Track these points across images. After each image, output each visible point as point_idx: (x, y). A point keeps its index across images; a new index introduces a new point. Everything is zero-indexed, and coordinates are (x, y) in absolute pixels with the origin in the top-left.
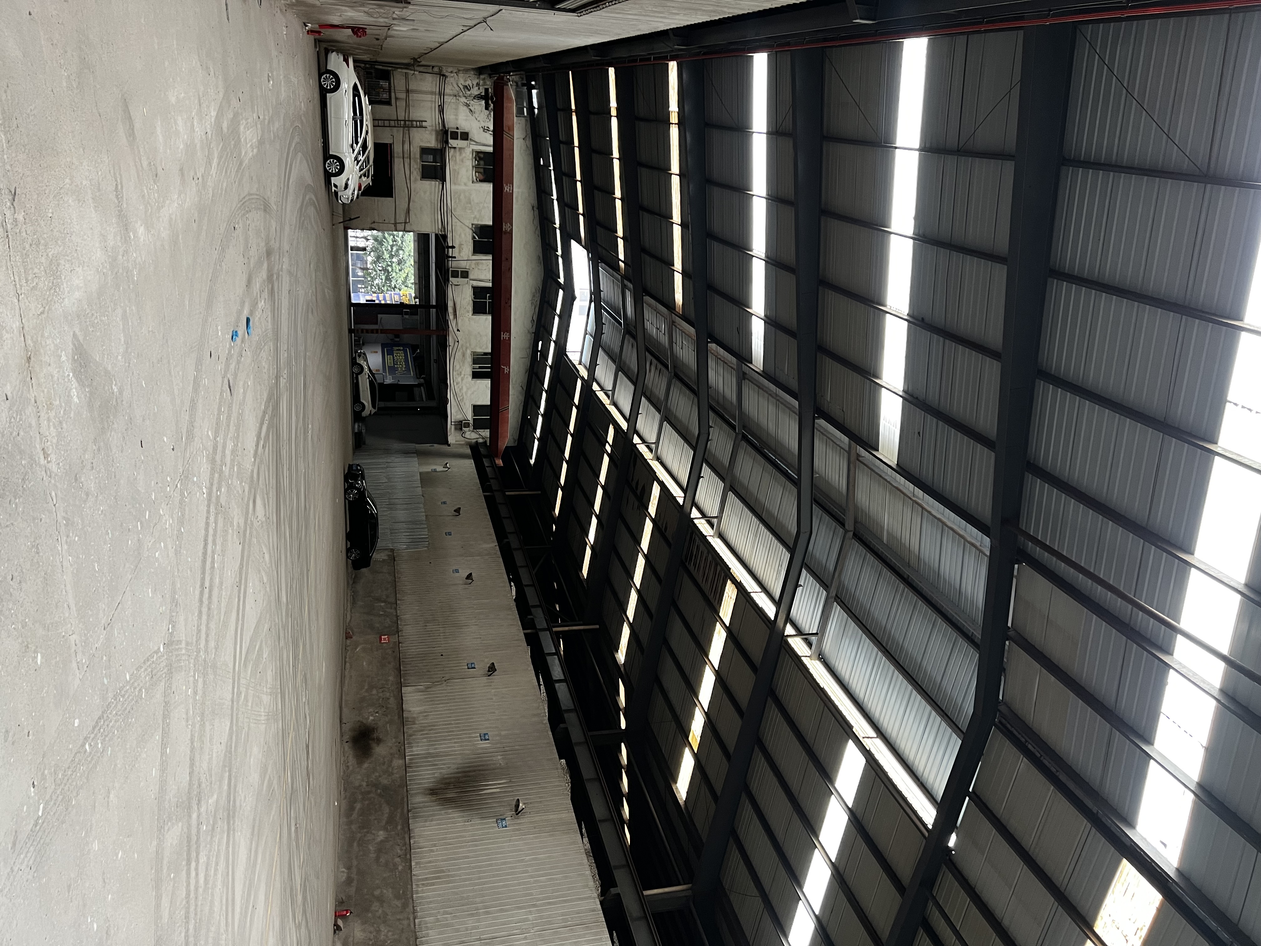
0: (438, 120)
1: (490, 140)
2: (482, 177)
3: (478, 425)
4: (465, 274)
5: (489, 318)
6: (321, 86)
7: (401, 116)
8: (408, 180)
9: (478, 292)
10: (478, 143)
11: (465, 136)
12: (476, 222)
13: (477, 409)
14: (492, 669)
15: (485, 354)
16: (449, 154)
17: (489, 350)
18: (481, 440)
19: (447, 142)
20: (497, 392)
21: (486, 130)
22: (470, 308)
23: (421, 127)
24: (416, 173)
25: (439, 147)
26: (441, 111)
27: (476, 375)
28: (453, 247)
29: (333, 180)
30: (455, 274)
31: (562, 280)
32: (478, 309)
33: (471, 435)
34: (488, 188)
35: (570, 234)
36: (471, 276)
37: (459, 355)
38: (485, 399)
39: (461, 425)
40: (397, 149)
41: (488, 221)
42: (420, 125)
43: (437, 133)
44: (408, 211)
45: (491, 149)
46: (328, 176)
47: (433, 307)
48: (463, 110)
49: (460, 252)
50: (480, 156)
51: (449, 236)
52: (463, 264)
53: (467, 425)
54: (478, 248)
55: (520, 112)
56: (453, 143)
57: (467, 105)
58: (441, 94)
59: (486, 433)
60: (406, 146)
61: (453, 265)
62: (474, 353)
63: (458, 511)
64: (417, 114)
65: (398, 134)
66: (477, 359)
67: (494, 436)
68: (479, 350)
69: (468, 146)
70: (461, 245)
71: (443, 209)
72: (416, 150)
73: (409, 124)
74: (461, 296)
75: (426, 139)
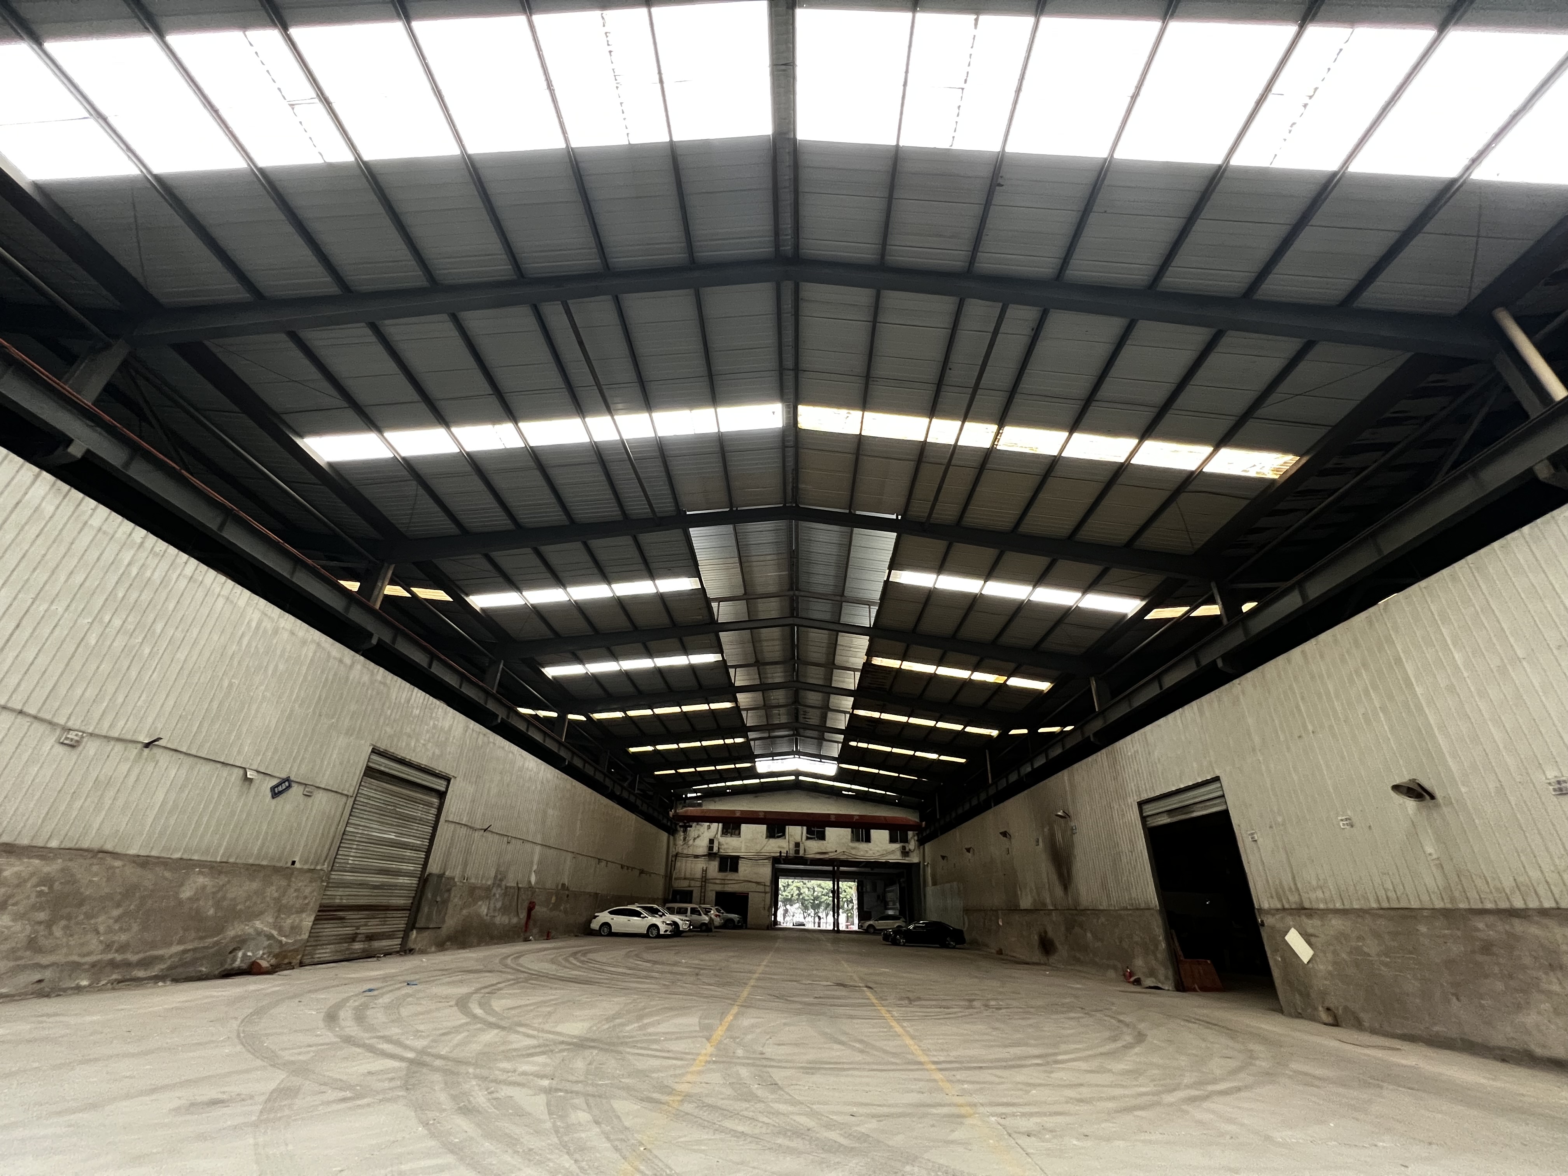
1: (715, 825)
2: (737, 832)
8: (738, 882)
11: (711, 841)
18: (916, 838)
19: (715, 854)
21: (709, 827)
26: (696, 857)
28: (781, 852)
29: (662, 932)
32: (822, 837)
34: (744, 827)
35: (752, 773)
38: (885, 834)
40: (719, 888)
41: (764, 828)
42: (705, 871)
43: (710, 860)
44: (758, 883)
46: (659, 936)
48: (698, 842)
50: (725, 832)
51: (773, 855)
55: (700, 805)
56: (715, 850)
57: (695, 839)
59: (910, 833)
60: (718, 881)
61: (792, 853)
62: (852, 840)
65: (710, 887)
67: (912, 827)
70: (779, 847)
71: (757, 859)
72: (721, 875)
73: (705, 879)
74: (813, 848)
75: (713, 866)
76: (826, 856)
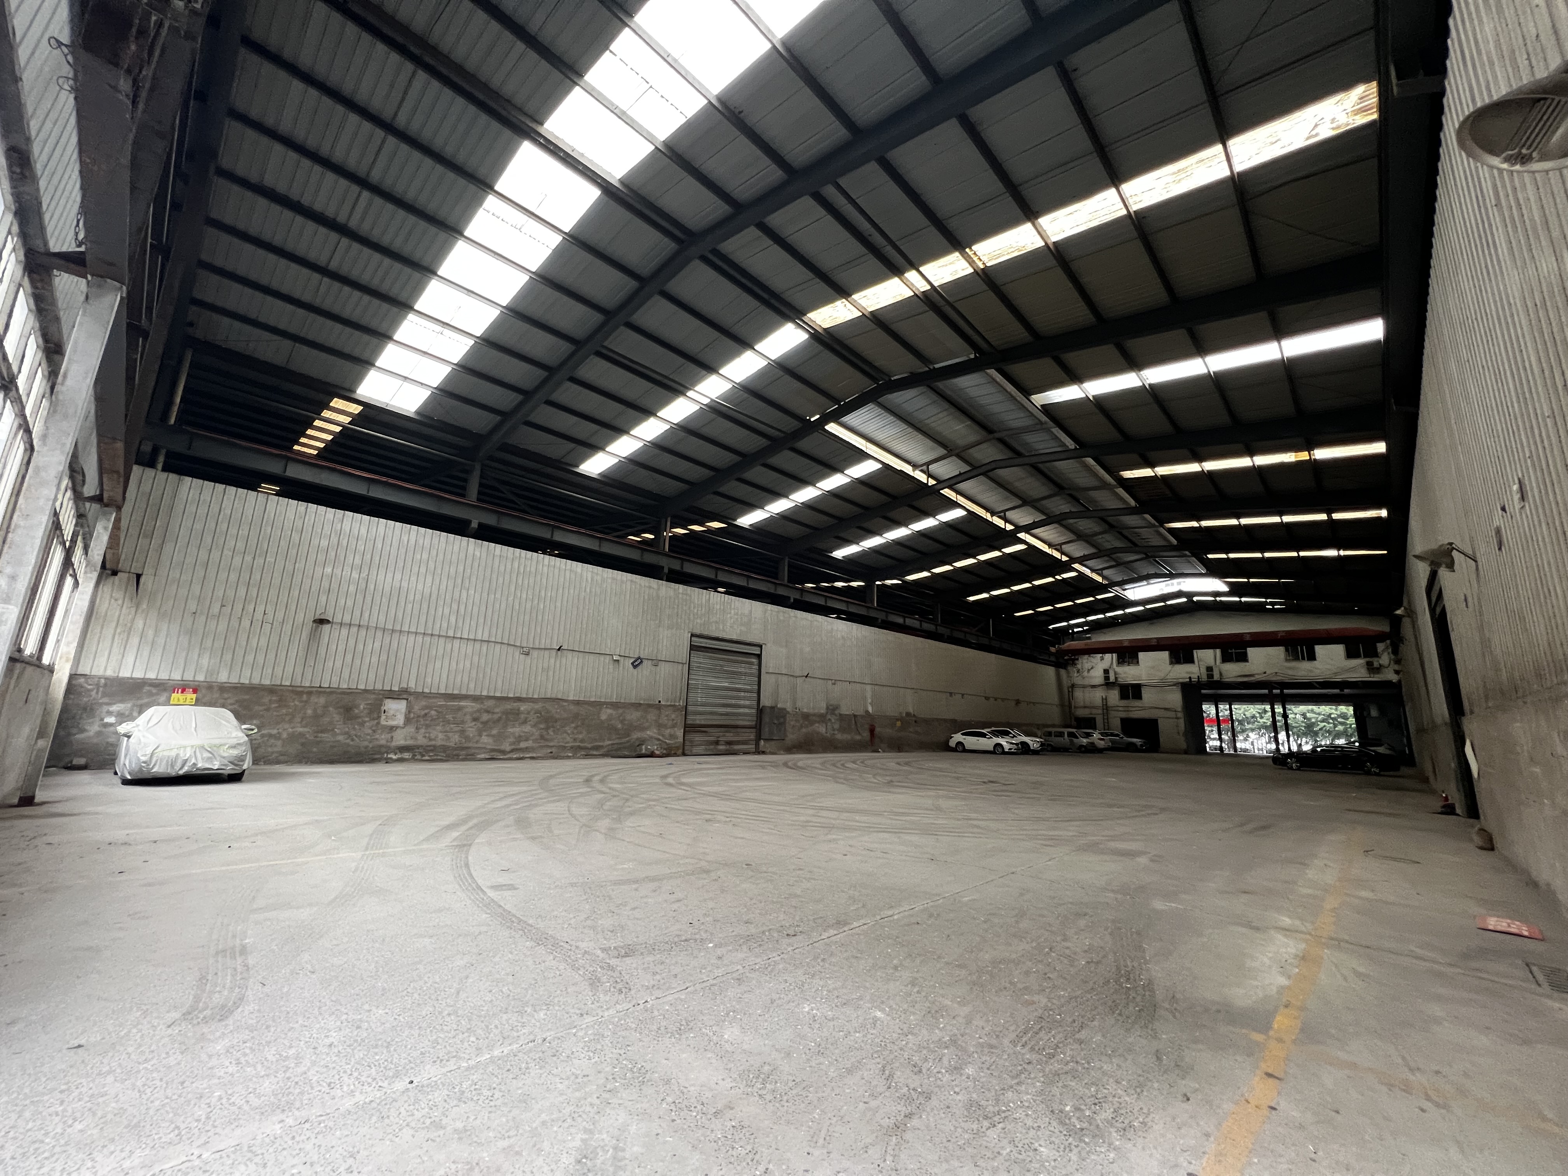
0: (1100, 689)
1: (1108, 656)
2: (1135, 661)
3: (1372, 653)
4: (1210, 669)
5: (1248, 649)
7: (1100, 711)
8: (1144, 708)
9: (1226, 659)
10: (1112, 663)
12: (1168, 661)
13: (1351, 655)
15: (1287, 650)
16: (1121, 681)
17: (1282, 649)
19: (1113, 683)
21: (1102, 659)
22: (1242, 665)
24: (1137, 703)
25: (1117, 688)
26: (1094, 686)
27: (1312, 657)
28: (1190, 678)
30: (1210, 676)
32: (1243, 658)
33: (1384, 659)
34: (1141, 655)
36: (1211, 662)
39: (1373, 669)
41: (1165, 655)
42: (1105, 700)
43: (1109, 689)
44: (1166, 709)
45: (1115, 655)
48: (1092, 673)
49: (1193, 673)
50: (1121, 662)
51: (1181, 681)
52: (1204, 671)
53: (1372, 663)
54: (1190, 660)
57: (1089, 671)
58: (1084, 687)
59: (1380, 647)
60: (1121, 709)
61: (1205, 678)
62: (1287, 660)
64: (1098, 702)
65: (1113, 714)
66: (1293, 657)
68: (1283, 656)
69: (1114, 669)
70: (1187, 673)
73: (1106, 707)
74: (1232, 671)
75: (1114, 696)
76: (1252, 679)
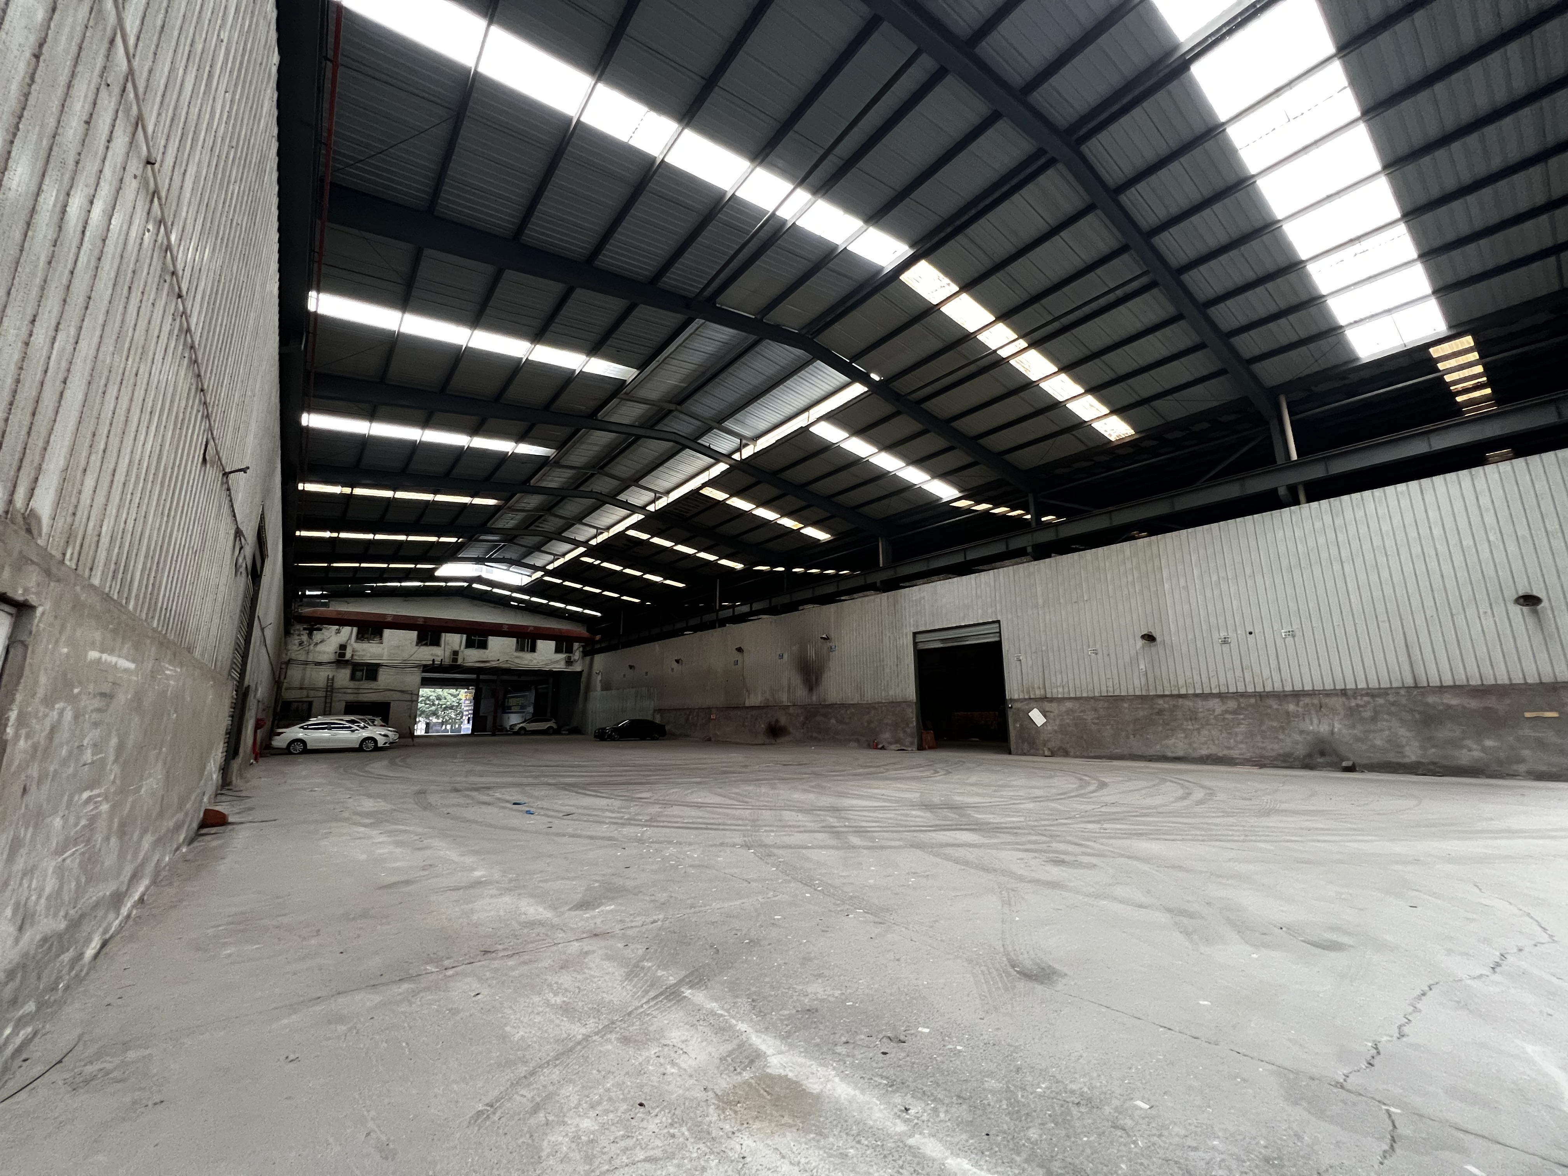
0: (328, 667)
1: (346, 630)
3: (570, 650)
4: (455, 653)
5: (490, 638)
6: (300, 753)
7: (323, 694)
8: (377, 691)
9: (470, 644)
10: (350, 638)
11: (343, 647)
12: (415, 643)
13: (558, 650)
14: (740, 650)
15: (517, 642)
16: (357, 659)
17: (515, 639)
18: (581, 649)
19: (347, 661)
20: (547, 635)
21: (338, 632)
22: (482, 651)
23: (333, 679)
24: (373, 685)
25: (350, 667)
26: (320, 664)
27: (533, 649)
28: (433, 660)
29: (380, 744)
30: (455, 660)
31: (465, 584)
32: (483, 645)
33: (577, 655)
34: (387, 633)
35: (429, 575)
36: (456, 648)
37: (516, 661)
38: (552, 644)
39: (569, 662)
40: (350, 698)
41: (414, 634)
42: (331, 681)
44: (402, 692)
45: (355, 629)
46: (377, 749)
47: (478, 677)
48: (320, 648)
49: (438, 656)
50: (360, 637)
51: (424, 663)
52: (448, 654)
53: (569, 658)
54: (436, 642)
55: (325, 605)
56: (348, 656)
57: (316, 644)
58: (306, 663)
59: (576, 645)
60: (349, 691)
61: (447, 661)
62: (517, 650)
63: (631, 667)
64: (322, 682)
65: (337, 696)
66: (521, 648)
67: (578, 639)
68: (514, 647)
69: (351, 645)
70: (432, 655)
71: (402, 667)
72: (352, 684)
73: (330, 688)
74: (472, 657)
75: (343, 676)
76: (487, 664)
